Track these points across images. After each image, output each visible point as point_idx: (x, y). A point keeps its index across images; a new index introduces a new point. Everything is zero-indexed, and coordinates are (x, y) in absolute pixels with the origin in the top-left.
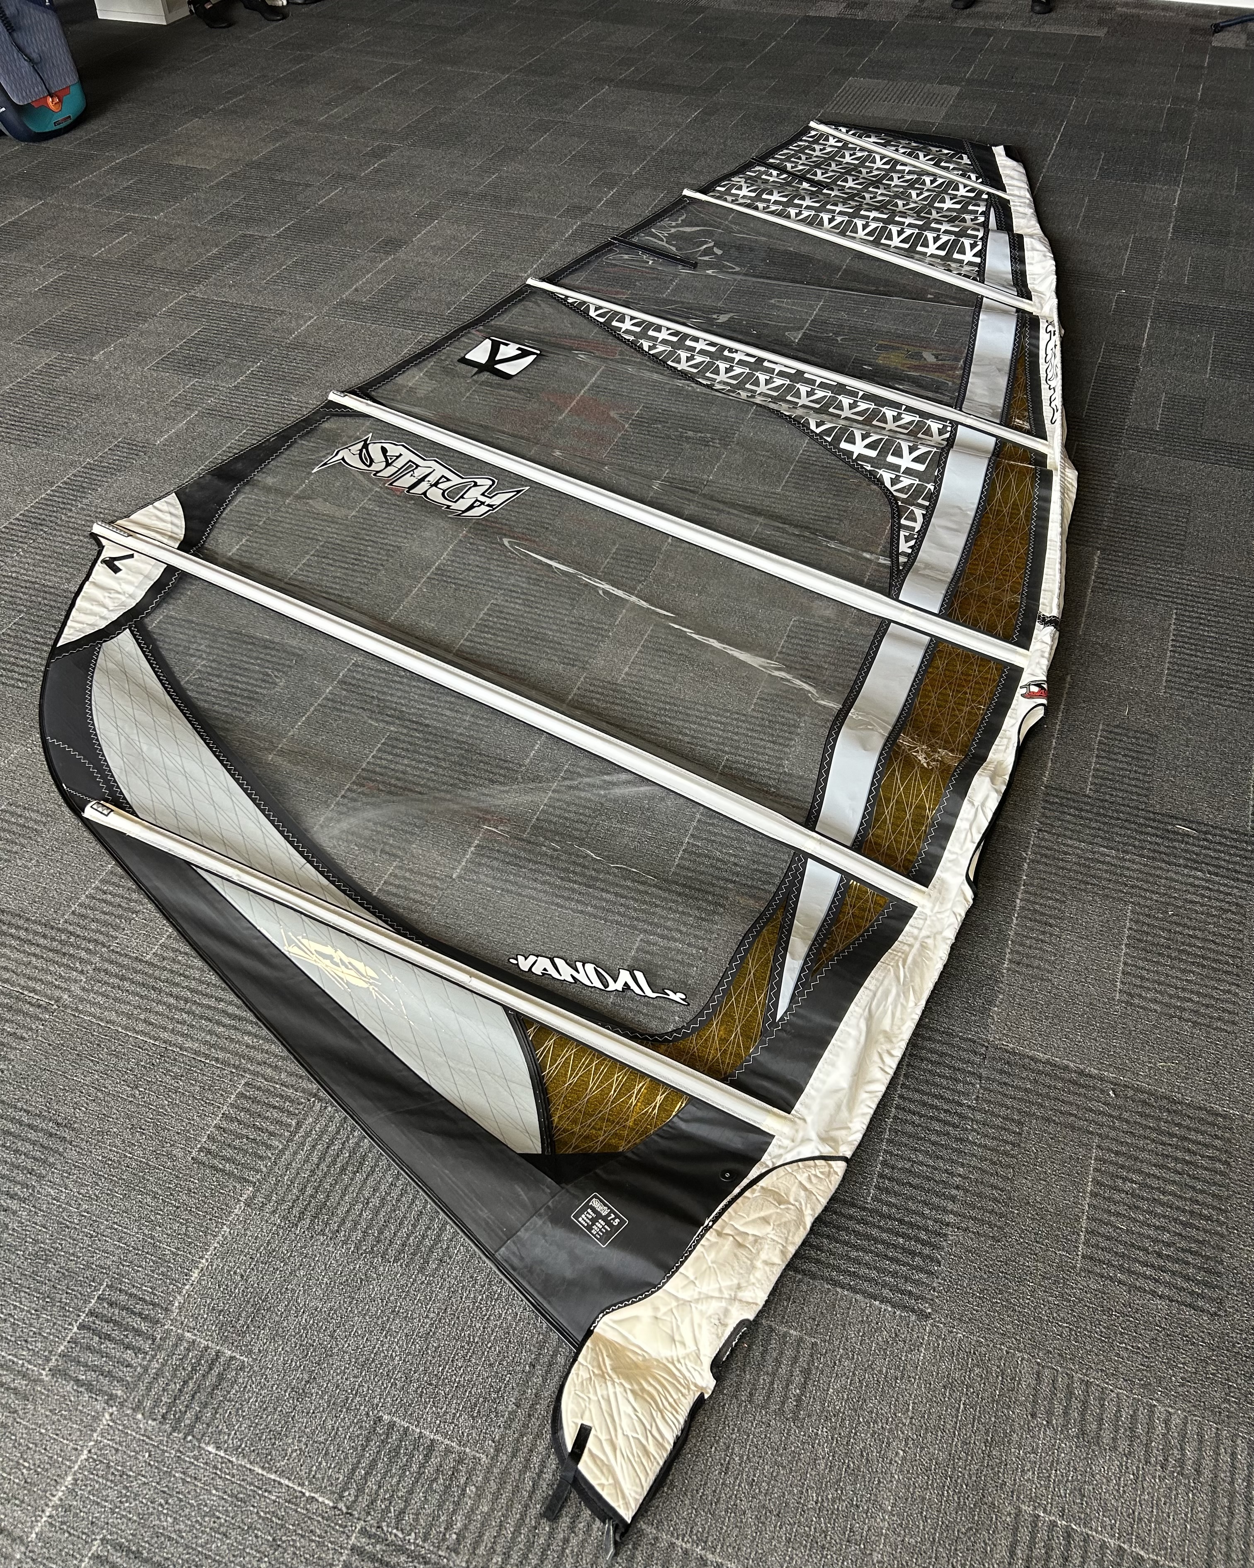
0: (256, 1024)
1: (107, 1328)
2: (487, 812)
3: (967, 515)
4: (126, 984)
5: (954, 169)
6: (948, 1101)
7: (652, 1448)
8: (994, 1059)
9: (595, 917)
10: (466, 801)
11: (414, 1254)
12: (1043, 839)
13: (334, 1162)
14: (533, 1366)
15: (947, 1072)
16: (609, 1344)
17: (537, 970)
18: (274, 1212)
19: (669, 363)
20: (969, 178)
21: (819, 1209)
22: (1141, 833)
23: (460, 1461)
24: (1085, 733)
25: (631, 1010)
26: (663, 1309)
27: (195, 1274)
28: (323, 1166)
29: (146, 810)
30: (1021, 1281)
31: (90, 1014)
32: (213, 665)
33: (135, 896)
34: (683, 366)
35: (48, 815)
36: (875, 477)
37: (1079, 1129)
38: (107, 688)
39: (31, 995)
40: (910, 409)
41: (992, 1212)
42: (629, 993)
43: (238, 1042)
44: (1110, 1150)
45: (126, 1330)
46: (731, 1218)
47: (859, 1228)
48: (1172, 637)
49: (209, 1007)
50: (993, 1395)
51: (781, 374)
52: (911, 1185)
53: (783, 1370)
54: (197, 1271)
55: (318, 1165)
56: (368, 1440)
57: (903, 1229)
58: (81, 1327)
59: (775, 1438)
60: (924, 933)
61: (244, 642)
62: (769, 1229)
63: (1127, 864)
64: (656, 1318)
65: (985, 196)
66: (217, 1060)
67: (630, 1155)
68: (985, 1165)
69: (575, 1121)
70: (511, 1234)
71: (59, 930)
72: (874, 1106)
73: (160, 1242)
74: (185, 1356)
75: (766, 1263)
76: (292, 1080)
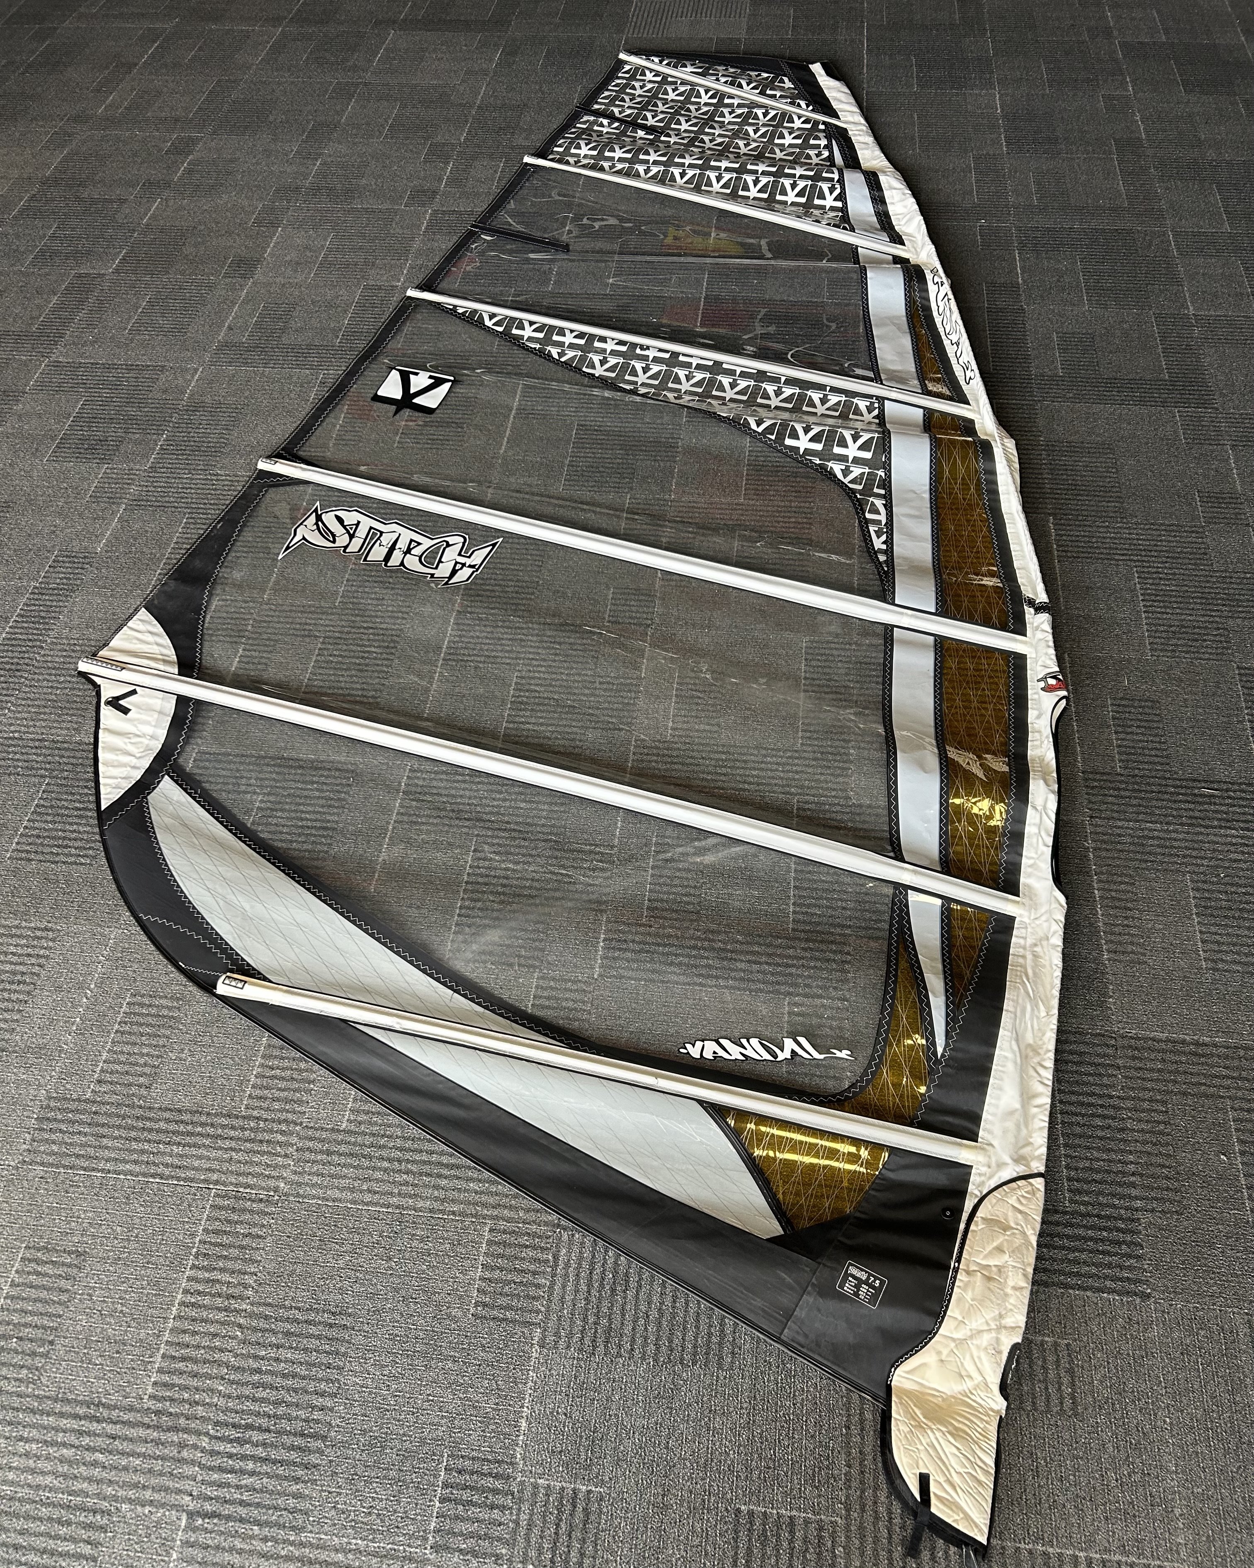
0: (475, 1169)
1: (466, 1495)
2: (599, 902)
3: (923, 498)
4: (335, 1158)
5: (781, 96)
6: (1100, 1096)
7: (982, 1477)
8: (1124, 1047)
9: (739, 989)
10: (577, 896)
11: (707, 1354)
12: (1096, 826)
13: (602, 1285)
14: (848, 1428)
15: (1091, 1069)
16: (908, 1393)
17: (708, 1055)
18: (568, 1347)
19: (584, 369)
20: (799, 105)
21: (1038, 1227)
22: (1175, 801)
23: (821, 1529)
24: (1098, 711)
25: (806, 1074)
26: (945, 1352)
27: (524, 1424)
28: (594, 1292)
29: (275, 972)
30: (1212, 1246)
31: (314, 1197)
32: (272, 798)
33: (303, 1065)
34: (599, 371)
35: (178, 999)
36: (826, 471)
37: (1212, 1096)
38: (178, 848)
39: (248, 1190)
40: (834, 390)
41: (1168, 1189)
42: (798, 1058)
43: (466, 1190)
44: (1242, 1109)
45: (483, 1492)
46: (970, 1254)
47: (1068, 1231)
48: (1141, 598)
49: (424, 1163)
50: (1220, 1350)
51: (699, 367)
52: (1096, 1182)
53: (1052, 1375)
54: (523, 1421)
55: (589, 1292)
56: (737, 1532)
57: (1104, 1223)
58: (442, 1500)
59: (1066, 1435)
60: (1029, 942)
61: (291, 767)
62: (1006, 1257)
63: (1174, 835)
64: (942, 1361)
65: (822, 127)
66: (454, 1213)
67: (858, 1215)
68: (1148, 1148)
69: (798, 1194)
70: (789, 1315)
71: (244, 1117)
72: (1047, 1119)
73: (478, 1402)
74: (547, 1502)
75: (1014, 1288)
76: (532, 1216)
